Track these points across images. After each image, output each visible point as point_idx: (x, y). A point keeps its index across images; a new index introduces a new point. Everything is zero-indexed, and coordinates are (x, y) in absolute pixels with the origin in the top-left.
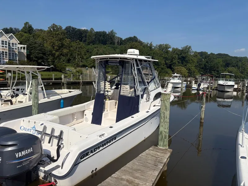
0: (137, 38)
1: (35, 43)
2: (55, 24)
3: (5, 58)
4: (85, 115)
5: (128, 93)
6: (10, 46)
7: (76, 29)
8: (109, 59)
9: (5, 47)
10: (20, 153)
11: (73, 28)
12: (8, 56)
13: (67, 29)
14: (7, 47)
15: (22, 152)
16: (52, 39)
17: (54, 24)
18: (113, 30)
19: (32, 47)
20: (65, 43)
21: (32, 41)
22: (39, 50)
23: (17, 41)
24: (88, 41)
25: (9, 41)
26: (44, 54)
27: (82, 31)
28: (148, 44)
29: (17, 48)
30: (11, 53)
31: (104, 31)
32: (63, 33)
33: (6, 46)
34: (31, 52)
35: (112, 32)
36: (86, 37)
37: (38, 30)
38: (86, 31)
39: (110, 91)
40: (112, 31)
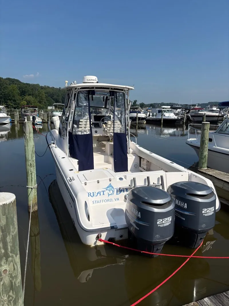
8: (95, 88)
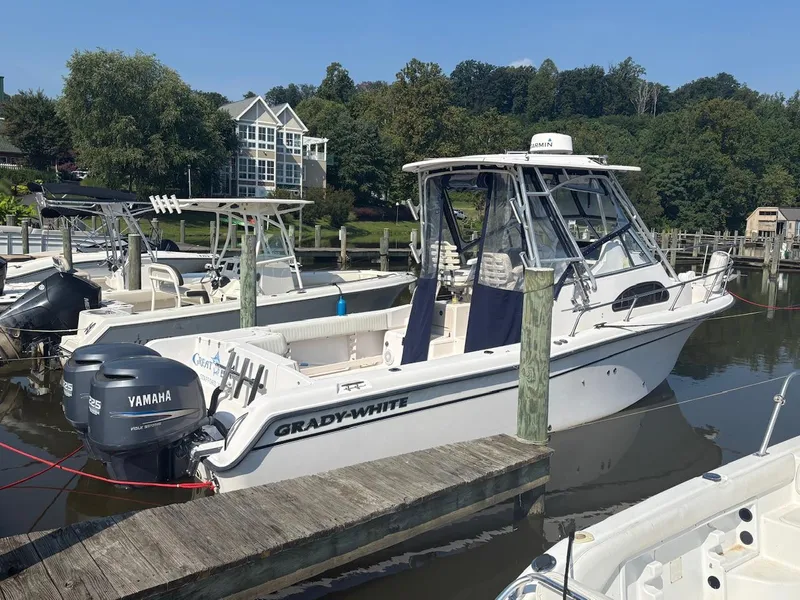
0: (734, 82)
1: (354, 129)
2: (418, 59)
3: (266, 180)
4: (387, 344)
5: (504, 279)
6: (282, 144)
7: (490, 67)
8: (451, 169)
9: (269, 147)
10: (139, 397)
11: (480, 67)
12: (275, 175)
13: (461, 71)
14: (272, 147)
15: (144, 396)
16: (406, 113)
17: (414, 61)
18: (630, 58)
19: (344, 144)
20: (449, 120)
21: (344, 122)
22: (364, 153)
23: (301, 127)
24: (531, 108)
25: (280, 128)
26: (378, 164)
27: (512, 76)
28: (783, 99)
29: (301, 148)
30: (285, 163)
31: (593, 69)
32: (443, 88)
33: (270, 143)
34: (340, 161)
35: (625, 66)
36: (526, 94)
37: (370, 85)
38: (525, 74)
39: (461, 274)
40: (626, 62)
